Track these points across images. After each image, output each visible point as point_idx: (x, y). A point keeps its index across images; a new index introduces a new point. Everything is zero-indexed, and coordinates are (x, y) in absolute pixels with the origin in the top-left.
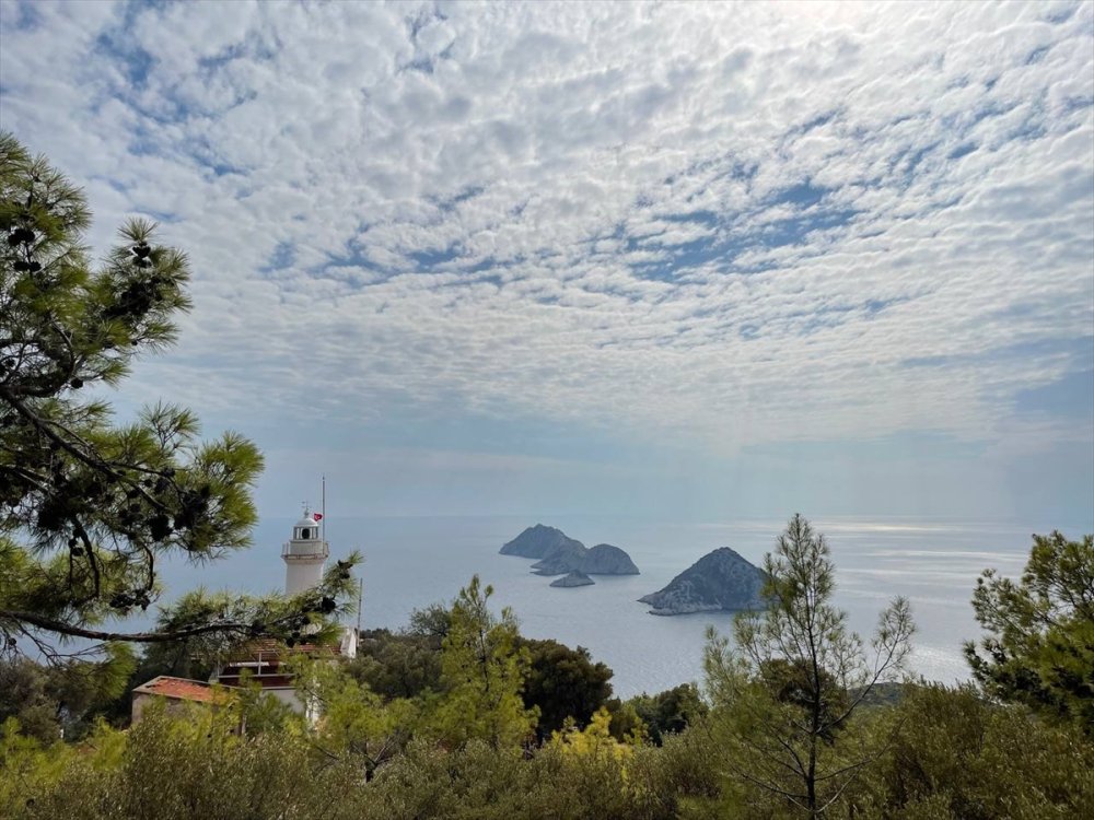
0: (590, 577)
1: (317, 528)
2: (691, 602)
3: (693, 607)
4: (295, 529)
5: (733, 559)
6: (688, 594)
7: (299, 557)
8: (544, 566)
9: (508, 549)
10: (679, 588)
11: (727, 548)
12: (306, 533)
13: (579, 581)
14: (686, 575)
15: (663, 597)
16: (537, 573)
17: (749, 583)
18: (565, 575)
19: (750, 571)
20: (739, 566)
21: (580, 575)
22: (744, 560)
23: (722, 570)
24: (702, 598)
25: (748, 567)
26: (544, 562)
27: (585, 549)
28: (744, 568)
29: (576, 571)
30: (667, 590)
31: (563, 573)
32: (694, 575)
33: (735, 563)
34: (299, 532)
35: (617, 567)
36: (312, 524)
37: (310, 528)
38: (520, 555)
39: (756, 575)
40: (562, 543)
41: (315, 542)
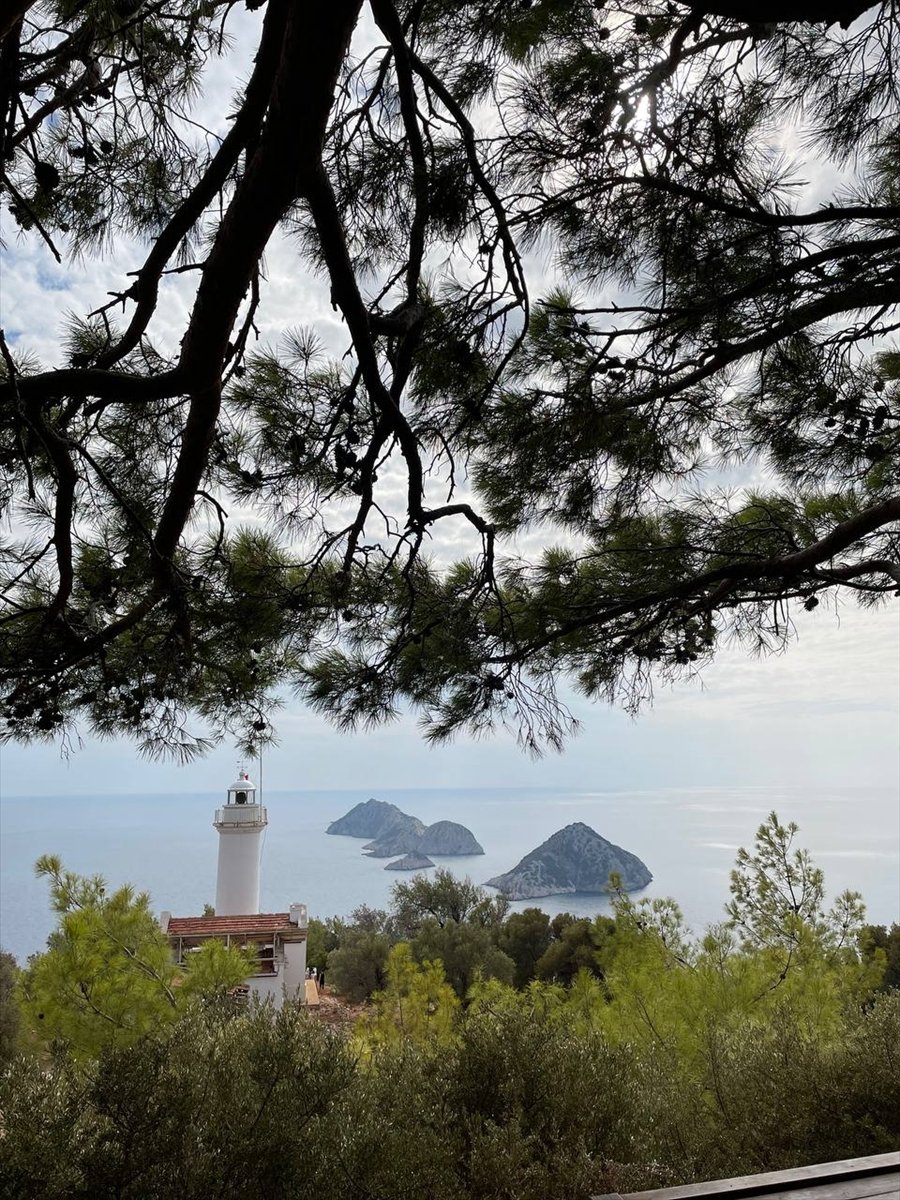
0: (428, 857)
1: (254, 791)
2: (543, 884)
3: (545, 890)
4: (229, 792)
5: (587, 836)
6: (538, 876)
7: (238, 825)
8: (377, 848)
9: (336, 829)
10: (529, 869)
11: (581, 824)
12: (241, 797)
13: (418, 863)
14: (536, 854)
15: (511, 879)
16: (369, 855)
17: (605, 862)
18: (402, 857)
19: (605, 849)
20: (594, 842)
21: (419, 856)
22: (599, 837)
23: (576, 848)
24: (554, 880)
25: (604, 845)
26: (377, 843)
27: (424, 827)
28: (599, 845)
29: (414, 852)
30: (515, 871)
31: (399, 854)
32: (545, 854)
33: (589, 840)
34: (233, 796)
35: (460, 847)
36: (249, 786)
37: (247, 791)
38: (350, 834)
39: (612, 853)
40: (398, 820)
41: (254, 807)
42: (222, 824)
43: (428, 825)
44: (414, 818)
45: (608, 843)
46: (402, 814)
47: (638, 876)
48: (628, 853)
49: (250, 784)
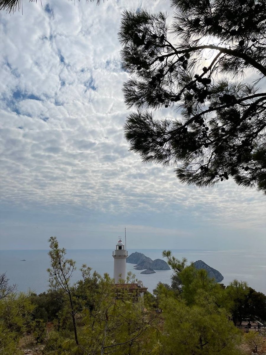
0: (154, 270)
1: (124, 246)
4: (117, 246)
5: (203, 264)
7: (120, 256)
8: (138, 267)
11: (201, 261)
12: (120, 248)
13: (151, 272)
16: (136, 269)
18: (146, 270)
19: (209, 269)
20: (205, 267)
21: (151, 270)
22: (206, 265)
26: (138, 265)
27: (152, 261)
28: (207, 267)
29: (149, 268)
31: (145, 269)
33: (203, 266)
34: (118, 247)
35: (163, 267)
36: (122, 244)
37: (122, 246)
38: (130, 263)
39: (211, 270)
40: (144, 258)
41: (124, 251)
42: (115, 256)
43: (153, 260)
44: (149, 258)
45: (209, 267)
46: (145, 256)
47: (219, 277)
48: (216, 270)
49: (123, 243)
